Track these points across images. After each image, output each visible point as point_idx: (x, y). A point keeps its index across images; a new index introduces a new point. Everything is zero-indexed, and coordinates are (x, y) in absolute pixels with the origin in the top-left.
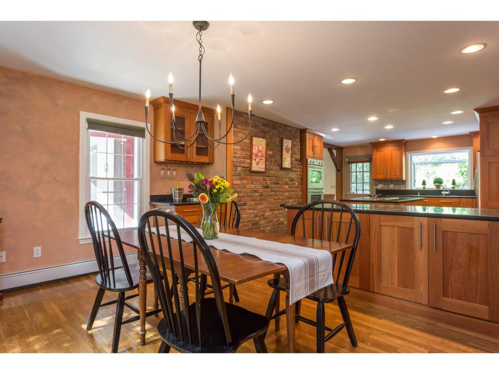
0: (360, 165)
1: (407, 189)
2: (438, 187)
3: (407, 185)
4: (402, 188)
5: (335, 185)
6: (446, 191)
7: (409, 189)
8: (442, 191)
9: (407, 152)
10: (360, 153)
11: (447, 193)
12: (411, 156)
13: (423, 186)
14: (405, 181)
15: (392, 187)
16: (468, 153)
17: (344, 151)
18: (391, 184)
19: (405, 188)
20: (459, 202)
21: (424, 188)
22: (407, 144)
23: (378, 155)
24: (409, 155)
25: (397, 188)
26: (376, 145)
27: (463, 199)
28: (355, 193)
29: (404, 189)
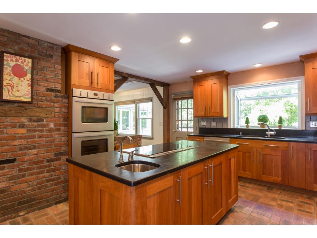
0: (184, 101)
1: (229, 127)
2: (262, 125)
3: (229, 123)
4: (224, 126)
5: (162, 122)
6: (272, 130)
7: (232, 127)
8: (267, 130)
9: (229, 86)
10: (185, 89)
11: (273, 133)
12: (234, 91)
13: (247, 124)
14: (227, 118)
15: (214, 125)
16: (297, 85)
17: (171, 87)
18: (214, 122)
19: (228, 126)
20: (288, 147)
21: (247, 126)
22: (229, 77)
23: (199, 90)
24: (232, 89)
25: (220, 126)
26: (198, 79)
27: (292, 143)
28: (180, 131)
29: (226, 127)
